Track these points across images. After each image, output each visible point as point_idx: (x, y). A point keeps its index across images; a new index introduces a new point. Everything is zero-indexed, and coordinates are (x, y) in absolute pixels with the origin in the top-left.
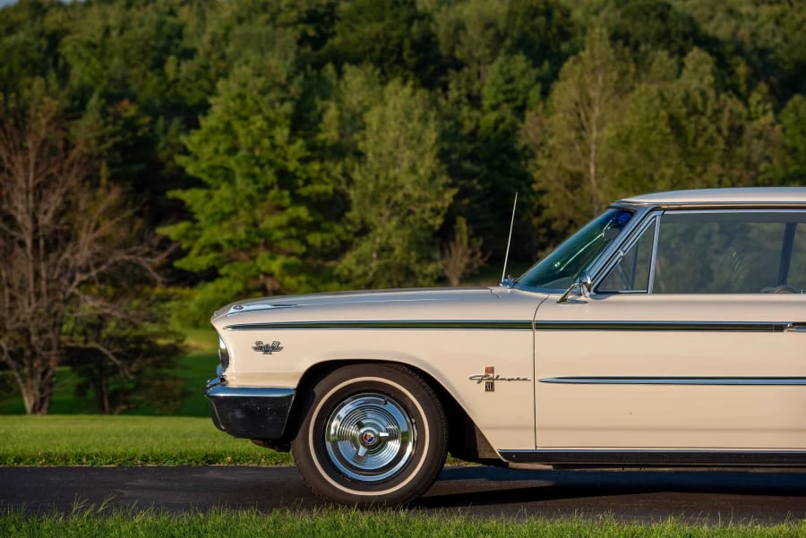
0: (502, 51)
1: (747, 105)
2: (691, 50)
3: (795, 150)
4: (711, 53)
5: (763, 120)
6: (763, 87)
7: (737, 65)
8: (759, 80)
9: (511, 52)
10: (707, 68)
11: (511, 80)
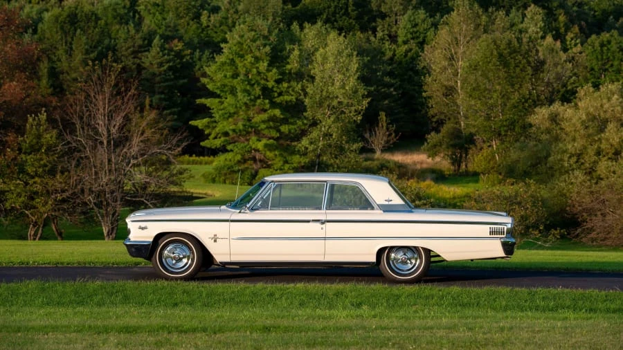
0: (411, 7)
1: (563, 42)
2: (530, 6)
3: (592, 69)
4: (544, 7)
5: (574, 50)
6: (576, 29)
7: (560, 14)
8: (573, 24)
9: (416, 8)
10: (539, 17)
11: (416, 25)
